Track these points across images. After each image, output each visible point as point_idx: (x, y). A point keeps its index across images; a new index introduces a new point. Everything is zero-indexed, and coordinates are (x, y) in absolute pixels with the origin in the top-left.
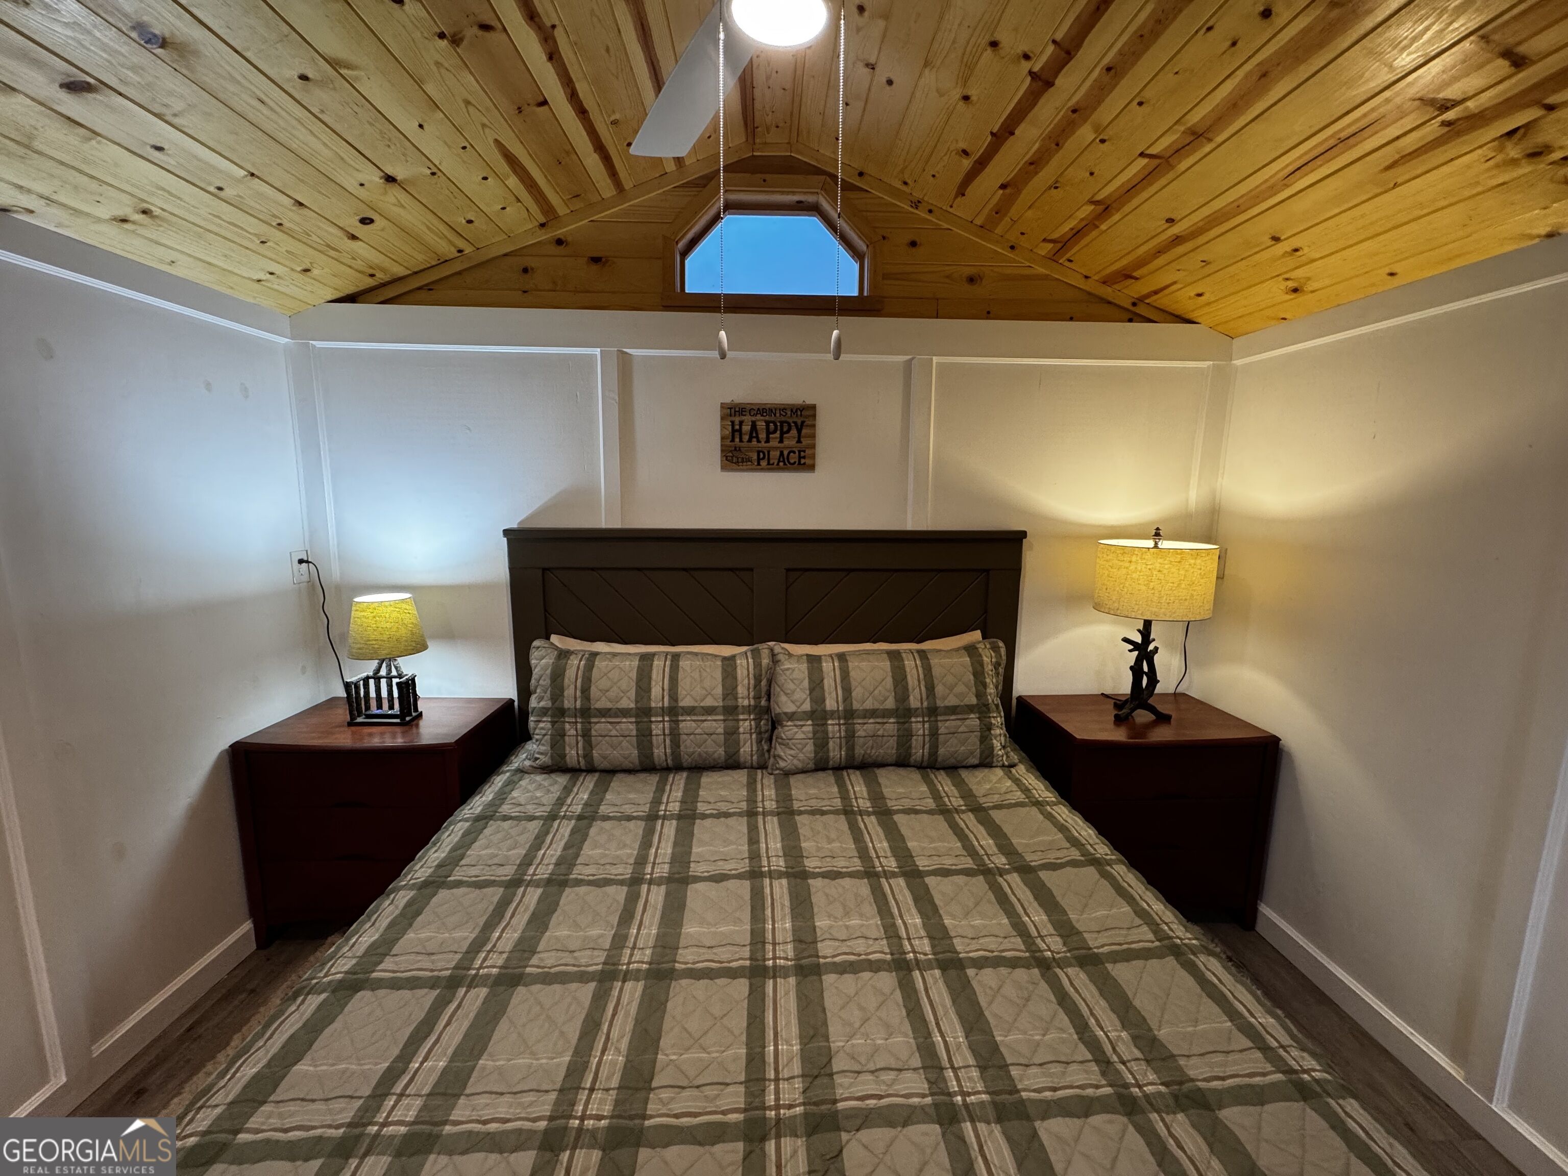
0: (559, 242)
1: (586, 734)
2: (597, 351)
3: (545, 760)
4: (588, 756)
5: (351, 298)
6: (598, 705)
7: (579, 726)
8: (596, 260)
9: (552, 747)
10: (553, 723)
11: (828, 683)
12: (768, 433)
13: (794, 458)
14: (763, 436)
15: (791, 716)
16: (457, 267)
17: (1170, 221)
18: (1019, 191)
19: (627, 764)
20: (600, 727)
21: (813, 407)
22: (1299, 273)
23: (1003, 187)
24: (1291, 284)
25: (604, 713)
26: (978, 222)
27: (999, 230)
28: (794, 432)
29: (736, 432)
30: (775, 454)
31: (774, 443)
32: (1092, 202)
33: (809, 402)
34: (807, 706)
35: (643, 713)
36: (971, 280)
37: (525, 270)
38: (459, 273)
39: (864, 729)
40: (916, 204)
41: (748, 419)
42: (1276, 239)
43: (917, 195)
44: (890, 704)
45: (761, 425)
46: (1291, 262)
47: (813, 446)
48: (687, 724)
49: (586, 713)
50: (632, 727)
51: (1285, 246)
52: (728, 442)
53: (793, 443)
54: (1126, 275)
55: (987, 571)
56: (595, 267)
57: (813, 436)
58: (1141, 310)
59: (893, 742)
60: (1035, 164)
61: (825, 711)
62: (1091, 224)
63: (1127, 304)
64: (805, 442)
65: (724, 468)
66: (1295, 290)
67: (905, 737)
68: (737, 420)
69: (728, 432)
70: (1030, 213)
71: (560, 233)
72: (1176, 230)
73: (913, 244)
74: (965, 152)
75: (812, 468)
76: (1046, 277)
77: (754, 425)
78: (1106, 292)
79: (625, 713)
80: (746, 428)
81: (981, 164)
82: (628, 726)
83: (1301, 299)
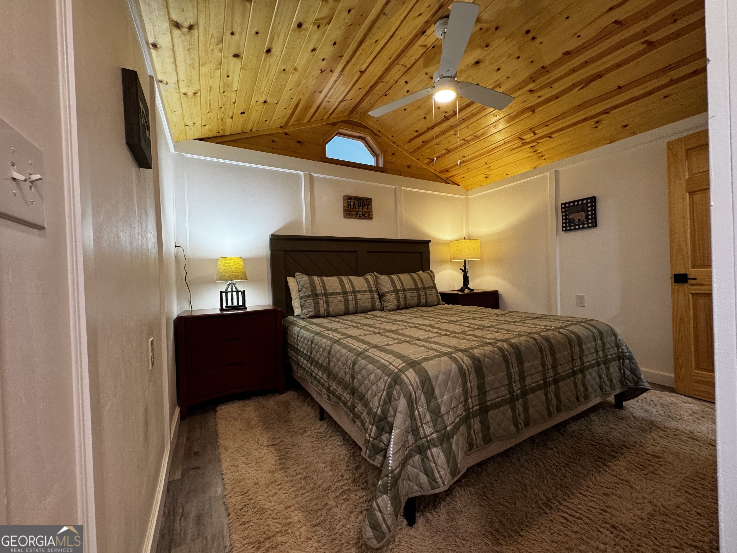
0: (286, 134)
1: (327, 302)
2: (302, 173)
3: (313, 313)
4: (328, 310)
5: (202, 139)
6: (329, 291)
7: (324, 299)
8: (299, 142)
9: (315, 308)
10: (314, 300)
11: (396, 281)
12: (359, 206)
13: (366, 215)
14: (357, 207)
15: (388, 292)
16: (247, 136)
17: (464, 157)
18: (427, 144)
19: (340, 312)
20: (331, 299)
21: (371, 199)
22: (489, 173)
23: (423, 142)
24: (486, 176)
25: (332, 294)
26: (410, 151)
27: (415, 154)
28: (366, 206)
29: (349, 205)
30: (361, 213)
31: (361, 210)
32: (446, 149)
33: (370, 197)
34: (392, 289)
35: (345, 293)
36: (408, 167)
37: (273, 141)
38: (247, 138)
39: (409, 294)
40: (394, 143)
41: (352, 201)
42: (486, 164)
43: (394, 141)
44: (413, 287)
45: (356, 203)
46: (487, 170)
47: (372, 212)
48: (359, 296)
49: (326, 294)
50: (342, 298)
51: (487, 166)
52: (346, 208)
53: (366, 210)
54: (447, 171)
55: (421, 253)
56: (298, 144)
57: (372, 208)
58: (448, 181)
59: (416, 298)
60: (436, 137)
61: (397, 290)
62: (443, 155)
63: (445, 179)
64: (369, 210)
65: (345, 217)
66: (486, 177)
67: (419, 296)
68: (349, 201)
69: (346, 205)
70: (428, 150)
71: (287, 131)
72: (465, 159)
73: (393, 154)
74: (417, 131)
75: (371, 218)
76: (426, 169)
77: (354, 203)
78: (439, 174)
79: (339, 293)
80: (352, 204)
81: (420, 135)
82: (341, 298)
83: (488, 179)
